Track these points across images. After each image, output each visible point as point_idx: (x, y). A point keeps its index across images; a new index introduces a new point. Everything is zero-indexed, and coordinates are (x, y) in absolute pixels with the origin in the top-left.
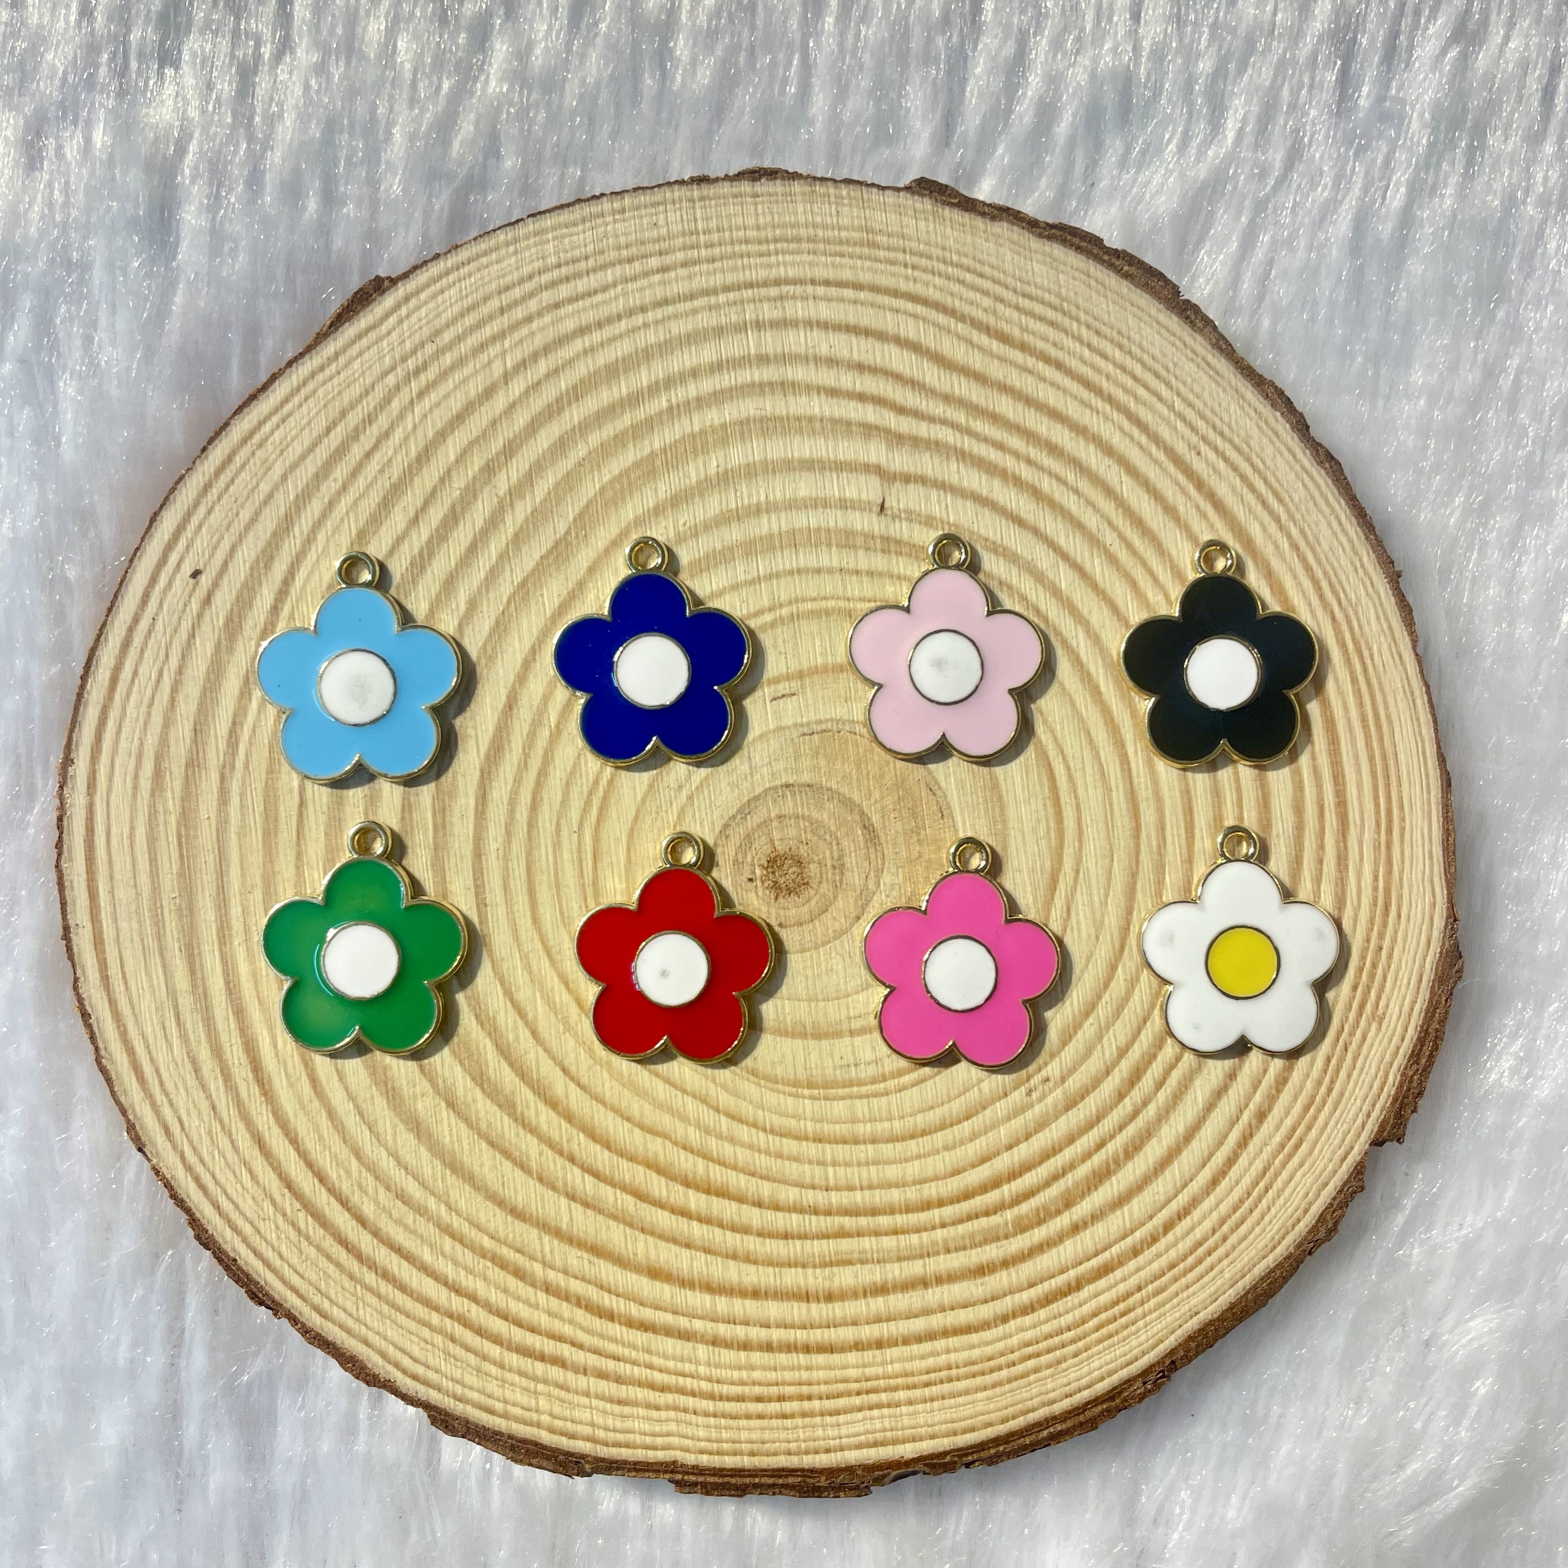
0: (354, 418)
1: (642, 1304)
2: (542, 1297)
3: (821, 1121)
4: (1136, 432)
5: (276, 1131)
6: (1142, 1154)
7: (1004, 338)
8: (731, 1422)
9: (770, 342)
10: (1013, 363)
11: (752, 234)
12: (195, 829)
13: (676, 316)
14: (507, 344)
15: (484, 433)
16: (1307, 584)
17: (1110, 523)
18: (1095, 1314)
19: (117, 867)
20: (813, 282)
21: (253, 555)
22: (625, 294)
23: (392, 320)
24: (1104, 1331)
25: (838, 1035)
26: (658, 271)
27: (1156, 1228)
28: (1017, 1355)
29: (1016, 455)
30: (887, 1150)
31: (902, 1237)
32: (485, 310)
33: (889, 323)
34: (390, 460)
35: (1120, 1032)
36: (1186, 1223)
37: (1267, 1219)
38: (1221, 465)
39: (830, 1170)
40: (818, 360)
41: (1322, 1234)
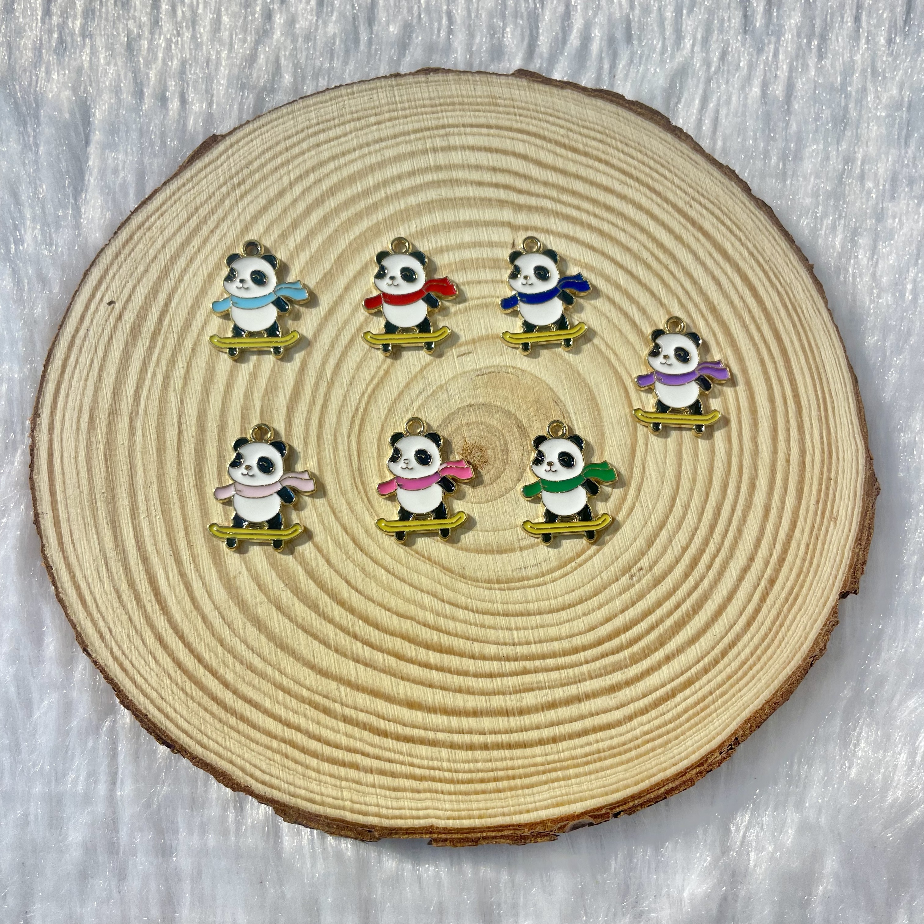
0: (203, 212)
1: (404, 725)
2: (342, 726)
3: (507, 603)
4: (654, 197)
5: (170, 631)
6: (703, 610)
7: (575, 150)
8: (465, 797)
9: (442, 159)
10: (581, 164)
11: (427, 102)
12: (115, 450)
13: (387, 147)
14: (290, 167)
15: (280, 216)
16: (761, 274)
17: (645, 246)
18: (685, 711)
19: (68, 475)
20: (464, 126)
21: (146, 291)
22: (357, 137)
23: (223, 157)
24: (692, 722)
25: (513, 550)
26: (375, 124)
27: (717, 655)
28: (640, 741)
29: (588, 212)
30: (548, 618)
31: (562, 671)
32: (278, 149)
33: (508, 145)
34: (225, 234)
35: (682, 537)
36: (735, 650)
37: (783, 644)
38: (704, 212)
39: (515, 632)
40: (470, 167)
41: (817, 652)
